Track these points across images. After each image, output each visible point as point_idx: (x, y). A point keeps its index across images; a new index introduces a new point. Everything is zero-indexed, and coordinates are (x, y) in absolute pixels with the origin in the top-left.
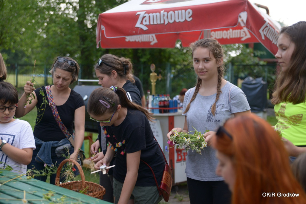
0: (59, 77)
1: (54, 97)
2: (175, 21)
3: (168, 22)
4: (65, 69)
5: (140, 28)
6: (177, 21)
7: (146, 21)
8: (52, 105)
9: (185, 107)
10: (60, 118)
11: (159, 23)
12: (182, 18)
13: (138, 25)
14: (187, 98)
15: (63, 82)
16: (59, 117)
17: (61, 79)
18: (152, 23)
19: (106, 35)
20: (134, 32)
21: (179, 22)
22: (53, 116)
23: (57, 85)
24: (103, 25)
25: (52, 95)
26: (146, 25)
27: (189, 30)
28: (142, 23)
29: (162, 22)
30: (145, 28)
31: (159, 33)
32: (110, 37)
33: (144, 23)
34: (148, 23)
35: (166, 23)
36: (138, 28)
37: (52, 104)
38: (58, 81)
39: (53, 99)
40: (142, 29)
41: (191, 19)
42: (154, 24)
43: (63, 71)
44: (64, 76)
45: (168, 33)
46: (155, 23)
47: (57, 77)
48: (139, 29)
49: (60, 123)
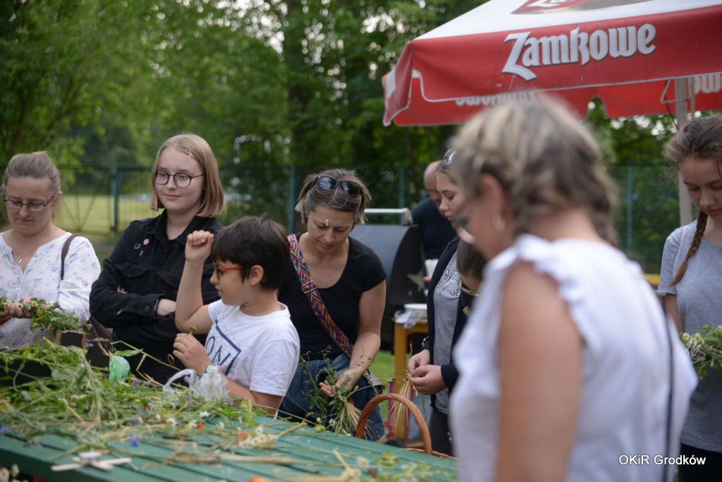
0: (323, 227)
1: (310, 269)
2: (608, 55)
3: (591, 58)
4: (339, 208)
5: (515, 74)
6: (614, 54)
7: (530, 56)
8: (308, 290)
9: (672, 273)
10: (330, 319)
11: (565, 60)
12: (628, 49)
13: (510, 67)
14: (675, 250)
15: (335, 238)
16: (329, 316)
17: (330, 231)
18: (546, 61)
19: (425, 95)
20: (500, 85)
21: (620, 57)
22: (315, 314)
23: (319, 243)
24: (418, 69)
25: (305, 264)
26: (531, 68)
27: (647, 79)
28: (519, 62)
29: (574, 59)
30: (528, 75)
31: (566, 86)
32: (435, 99)
33: (526, 62)
34: (535, 62)
35: (585, 60)
36: (510, 74)
37: (307, 287)
38: (323, 235)
39: (308, 274)
40: (519, 78)
41: (652, 48)
42: (552, 65)
43: (332, 213)
44: (337, 223)
45: (590, 86)
46: (556, 61)
47: (318, 227)
48: (514, 76)
49: (332, 329)
